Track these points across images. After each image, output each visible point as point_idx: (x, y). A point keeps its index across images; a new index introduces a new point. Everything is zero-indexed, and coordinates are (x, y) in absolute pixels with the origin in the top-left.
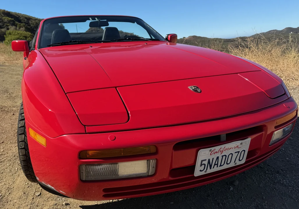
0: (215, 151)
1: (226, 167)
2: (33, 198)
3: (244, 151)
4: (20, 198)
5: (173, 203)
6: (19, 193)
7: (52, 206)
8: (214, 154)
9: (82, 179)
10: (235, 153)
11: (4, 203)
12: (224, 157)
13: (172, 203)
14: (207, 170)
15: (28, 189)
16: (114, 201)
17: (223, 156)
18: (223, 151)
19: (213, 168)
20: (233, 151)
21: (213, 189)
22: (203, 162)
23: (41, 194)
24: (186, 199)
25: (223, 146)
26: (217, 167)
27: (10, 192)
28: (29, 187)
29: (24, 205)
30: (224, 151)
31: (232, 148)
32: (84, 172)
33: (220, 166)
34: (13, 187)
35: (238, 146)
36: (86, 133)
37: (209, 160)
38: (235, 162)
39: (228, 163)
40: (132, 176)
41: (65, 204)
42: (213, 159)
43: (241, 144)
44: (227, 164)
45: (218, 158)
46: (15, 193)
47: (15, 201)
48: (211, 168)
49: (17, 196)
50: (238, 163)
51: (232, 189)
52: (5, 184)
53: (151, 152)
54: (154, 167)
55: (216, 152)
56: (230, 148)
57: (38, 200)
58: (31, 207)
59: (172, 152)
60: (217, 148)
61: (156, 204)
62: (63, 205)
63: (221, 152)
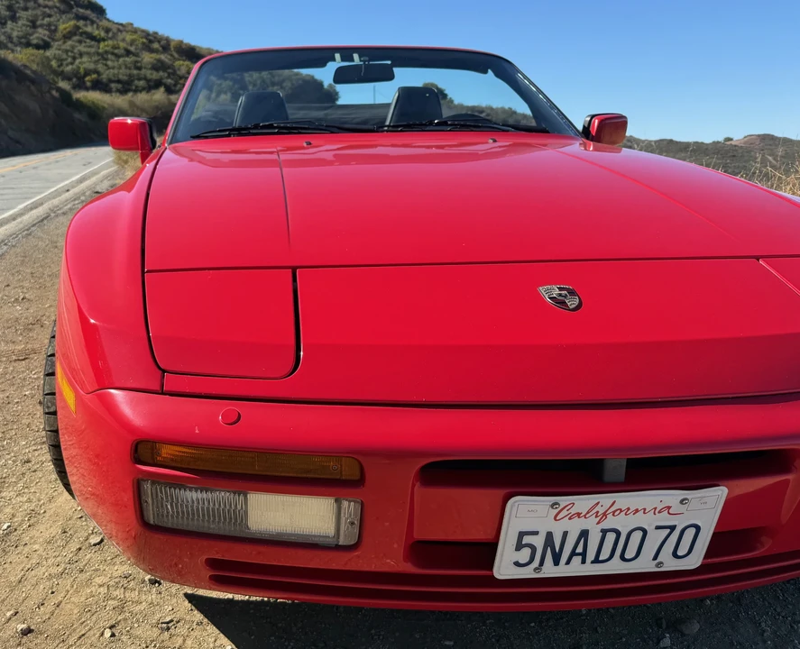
0: (573, 511)
1: (616, 567)
2: (80, 549)
3: (698, 528)
4: (49, 542)
5: (452, 643)
6: (52, 529)
7: (117, 580)
8: (570, 519)
9: (146, 519)
10: (658, 528)
11: (9, 546)
12: (611, 537)
13: (447, 643)
14: (542, 563)
15: (79, 522)
16: (253, 599)
17: (604, 532)
18: (605, 514)
19: (568, 563)
20: (648, 522)
21: (599, 629)
22: (526, 540)
23: (102, 541)
24: (498, 641)
25: (605, 500)
26: (584, 562)
27: (32, 521)
28: (82, 517)
29: (50, 562)
30: (610, 516)
31: (645, 509)
32: (150, 501)
33: (592, 562)
34: (45, 512)
35: (669, 508)
36: (163, 393)
37: (549, 536)
38: (655, 558)
39: (627, 556)
40: (285, 539)
41: (149, 580)
42: (565, 534)
43: (682, 502)
44: (623, 558)
45: (584, 534)
46: (42, 528)
47: (36, 547)
48: (556, 562)
49: (47, 535)
50: (670, 564)
51: (667, 642)
52: (29, 501)
53: (343, 478)
54: (352, 523)
55: (579, 515)
56: (637, 511)
57: (88, 555)
58: (66, 569)
59: (413, 486)
60: (583, 502)
61: (397, 634)
62: (143, 581)
63: (596, 517)
